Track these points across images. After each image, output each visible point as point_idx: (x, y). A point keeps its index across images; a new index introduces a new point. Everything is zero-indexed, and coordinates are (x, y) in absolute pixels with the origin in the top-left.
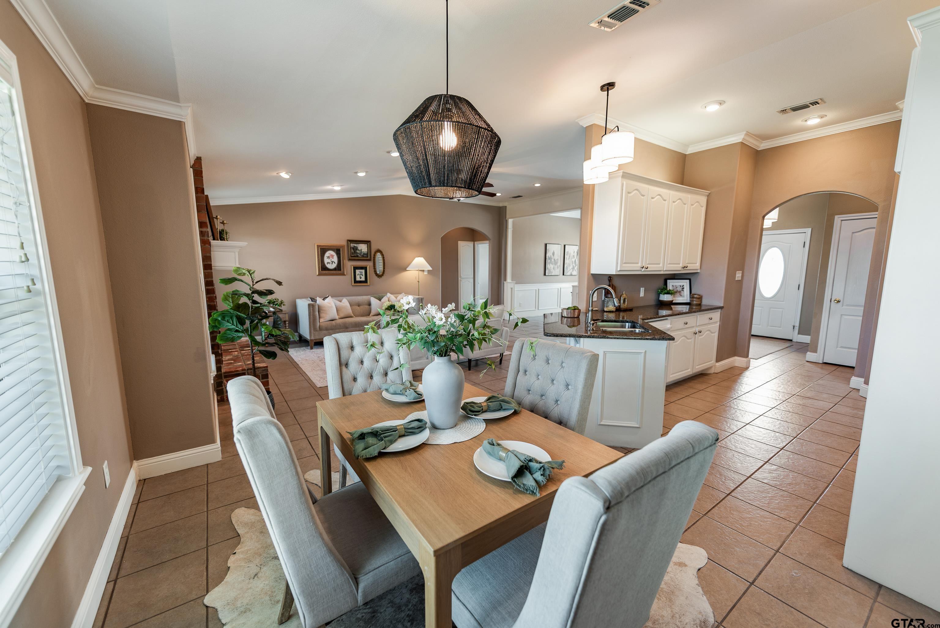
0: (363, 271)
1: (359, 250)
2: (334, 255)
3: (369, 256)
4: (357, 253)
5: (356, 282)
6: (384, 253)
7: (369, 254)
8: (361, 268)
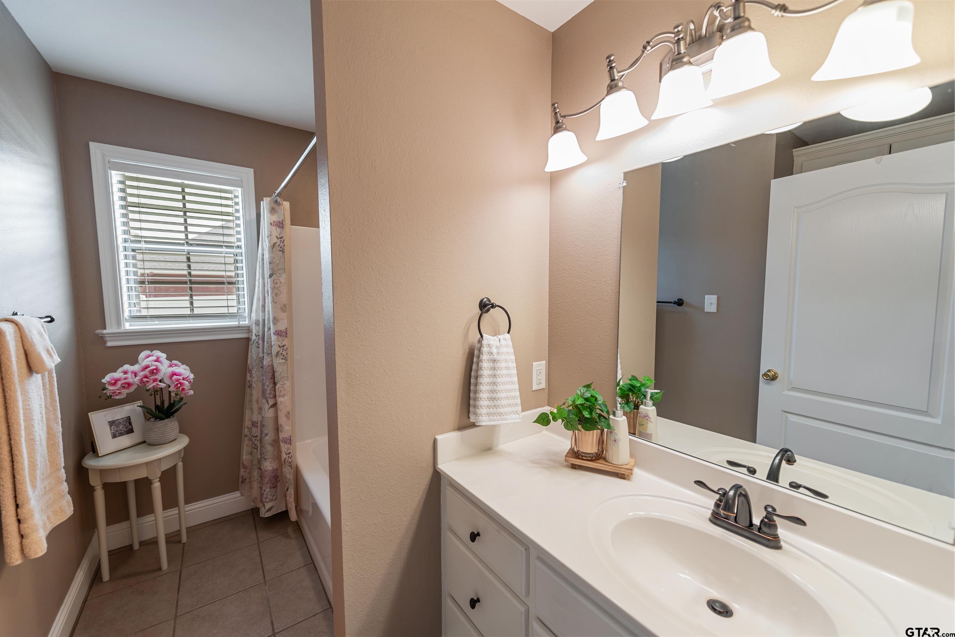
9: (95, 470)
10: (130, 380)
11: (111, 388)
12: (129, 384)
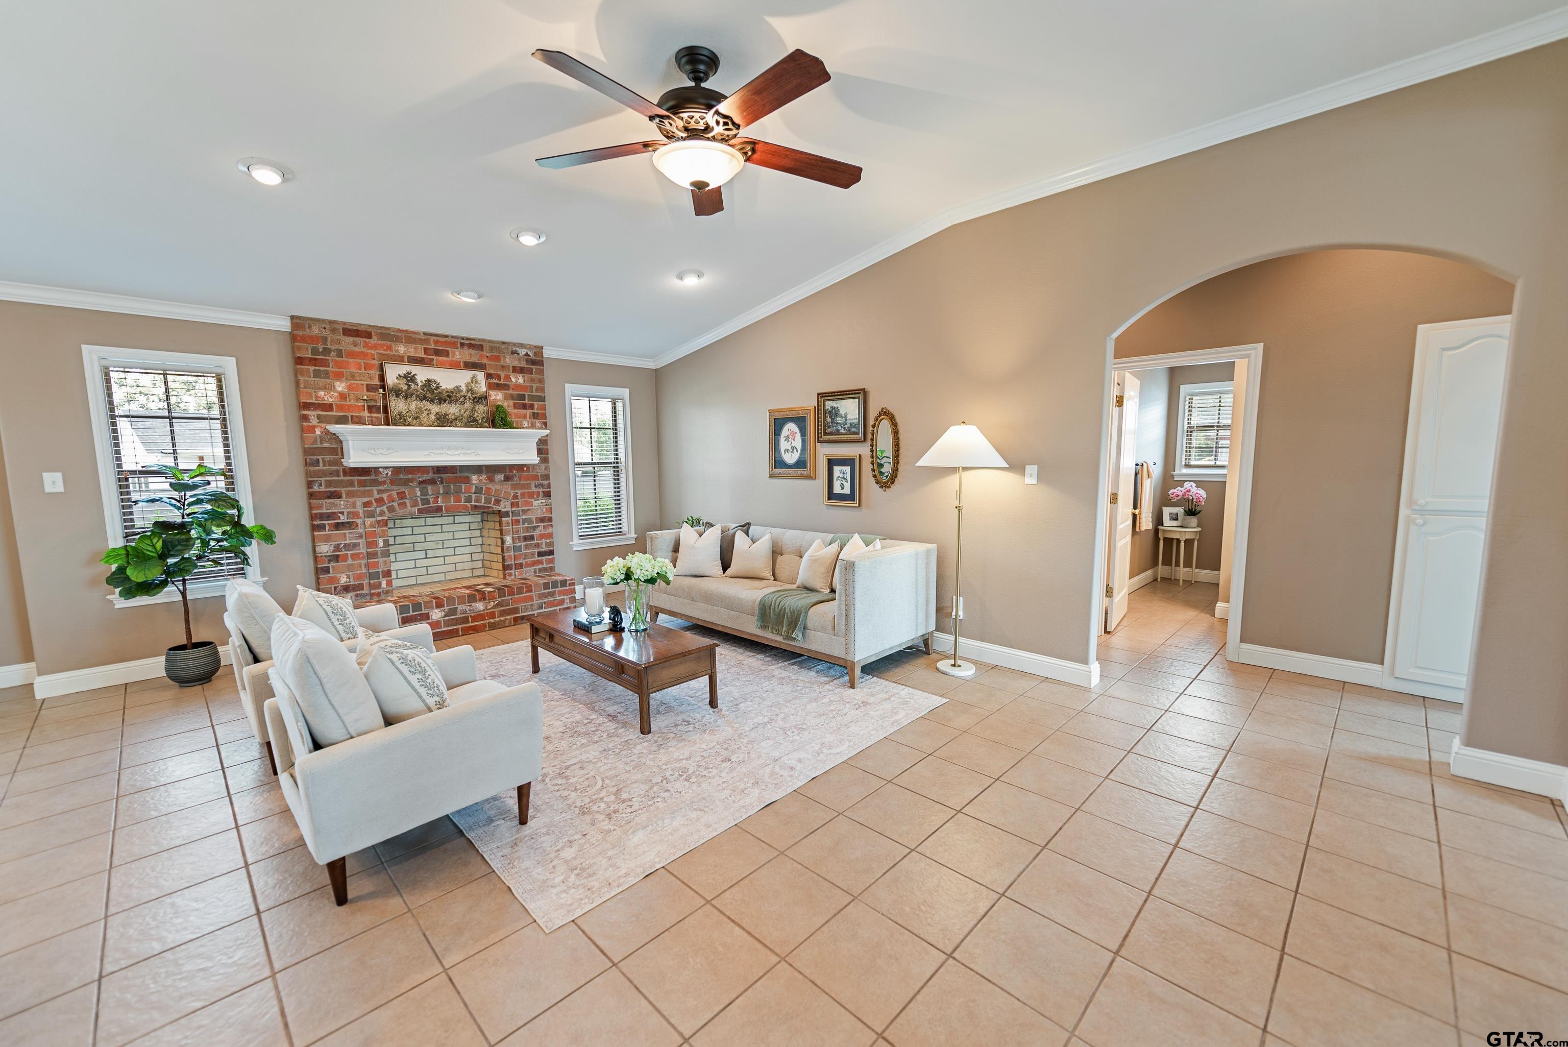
0: (847, 469)
1: (841, 417)
2: (796, 433)
3: (861, 431)
4: (837, 423)
5: (831, 496)
6: (898, 419)
7: (861, 423)
8: (843, 462)
9: (1161, 530)
10: (1179, 494)
11: (1171, 496)
12: (1178, 496)
